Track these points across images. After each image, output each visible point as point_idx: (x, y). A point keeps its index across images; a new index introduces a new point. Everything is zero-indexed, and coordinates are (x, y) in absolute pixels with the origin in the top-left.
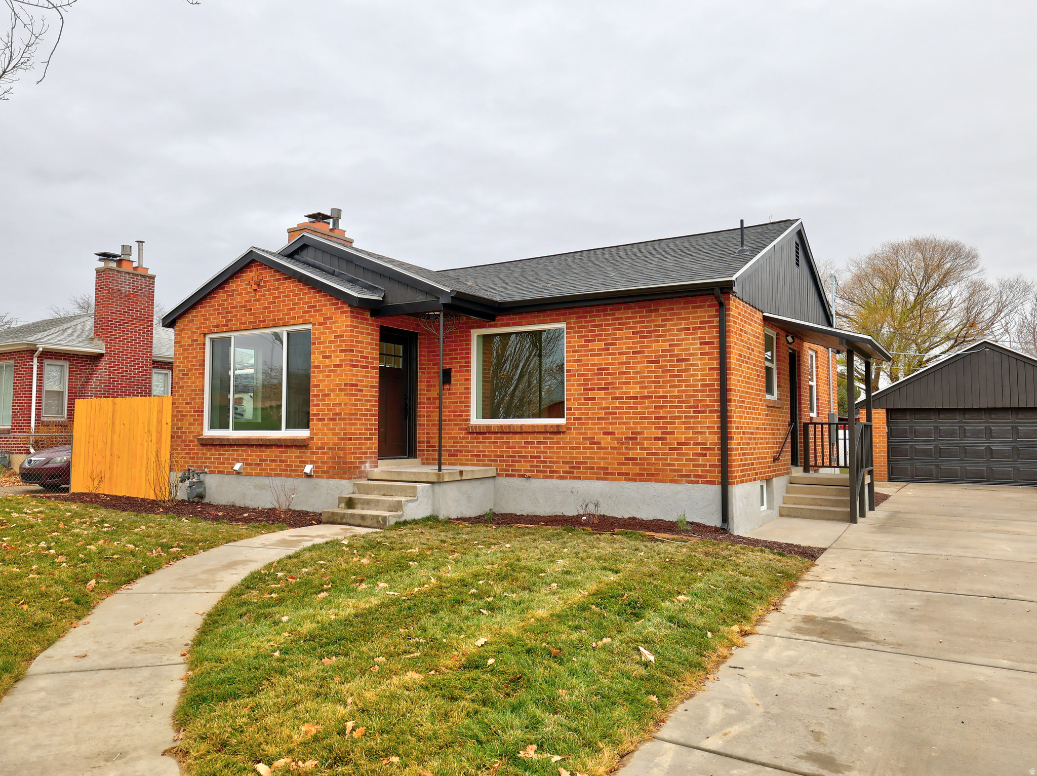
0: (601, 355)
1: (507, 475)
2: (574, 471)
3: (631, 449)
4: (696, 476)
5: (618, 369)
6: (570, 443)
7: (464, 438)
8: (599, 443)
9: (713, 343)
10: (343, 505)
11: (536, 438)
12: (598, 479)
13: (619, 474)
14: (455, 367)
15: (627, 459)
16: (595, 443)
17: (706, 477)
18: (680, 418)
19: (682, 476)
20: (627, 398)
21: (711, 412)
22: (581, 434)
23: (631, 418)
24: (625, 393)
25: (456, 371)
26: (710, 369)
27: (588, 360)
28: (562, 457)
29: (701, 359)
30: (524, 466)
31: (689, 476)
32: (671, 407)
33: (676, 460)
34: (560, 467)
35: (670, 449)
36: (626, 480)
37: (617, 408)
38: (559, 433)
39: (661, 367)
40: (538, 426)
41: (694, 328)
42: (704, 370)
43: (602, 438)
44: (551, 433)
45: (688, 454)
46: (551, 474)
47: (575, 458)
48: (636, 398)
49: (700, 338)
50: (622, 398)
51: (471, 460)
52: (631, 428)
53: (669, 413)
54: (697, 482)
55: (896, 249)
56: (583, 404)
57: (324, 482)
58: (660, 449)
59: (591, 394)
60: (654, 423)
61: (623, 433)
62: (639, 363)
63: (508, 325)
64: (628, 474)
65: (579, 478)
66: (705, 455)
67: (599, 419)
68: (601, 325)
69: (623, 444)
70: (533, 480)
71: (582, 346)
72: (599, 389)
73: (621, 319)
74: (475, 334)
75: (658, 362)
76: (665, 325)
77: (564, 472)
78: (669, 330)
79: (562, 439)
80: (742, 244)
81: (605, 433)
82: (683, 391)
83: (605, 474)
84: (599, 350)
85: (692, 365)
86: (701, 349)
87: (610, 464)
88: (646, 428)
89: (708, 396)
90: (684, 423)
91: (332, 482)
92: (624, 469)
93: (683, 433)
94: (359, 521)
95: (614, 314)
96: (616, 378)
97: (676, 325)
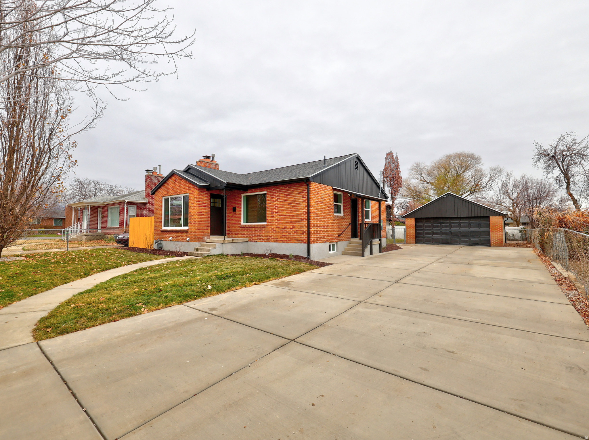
0: (276, 202)
1: (251, 241)
2: (269, 239)
3: (284, 232)
4: (301, 241)
5: (280, 206)
6: (268, 230)
7: (239, 229)
8: (275, 230)
9: (306, 197)
10: (195, 250)
11: (258, 229)
12: (275, 242)
13: (281, 240)
14: (237, 206)
15: (283, 235)
16: (274, 230)
17: (304, 241)
18: (297, 222)
19: (297, 241)
20: (283, 216)
21: (305, 220)
22: (271, 227)
23: (284, 222)
24: (283, 214)
25: (237, 208)
26: (305, 206)
27: (272, 204)
28: (265, 235)
29: (303, 203)
30: (255, 238)
31: (299, 241)
32: (295, 219)
33: (296, 236)
34: (265, 238)
35: (294, 232)
36: (283, 242)
37: (280, 219)
38: (264, 227)
39: (292, 205)
40: (259, 225)
41: (301, 193)
42: (303, 206)
43: (276, 229)
44: (263, 227)
45: (299, 234)
46: (262, 241)
47: (269, 235)
48: (285, 216)
49: (303, 196)
50: (281, 216)
51: (241, 236)
52: (284, 225)
53: (294, 220)
54: (301, 243)
55: (449, 157)
56: (271, 218)
57: (192, 243)
58: (292, 232)
59: (273, 215)
60: (290, 224)
61: (282, 227)
62: (286, 204)
63: (251, 192)
64: (283, 240)
65: (270, 242)
66: (304, 234)
67: (275, 222)
68: (276, 192)
69: (282, 230)
70: (258, 243)
71: (271, 199)
72: (275, 213)
73: (281, 190)
74: (243, 195)
75: (291, 204)
76: (293, 192)
77: (266, 240)
78: (294, 194)
79: (265, 229)
80: (325, 164)
81: (277, 227)
82: (298, 213)
83: (277, 240)
84: (275, 200)
85: (300, 205)
86: (303, 199)
87: (278, 237)
88: (288, 225)
89: (305, 215)
90: (298, 224)
91: (194, 243)
92: (282, 239)
93: (298, 227)
94: (197, 255)
95: (279, 189)
96: (280, 209)
97: (296, 192)
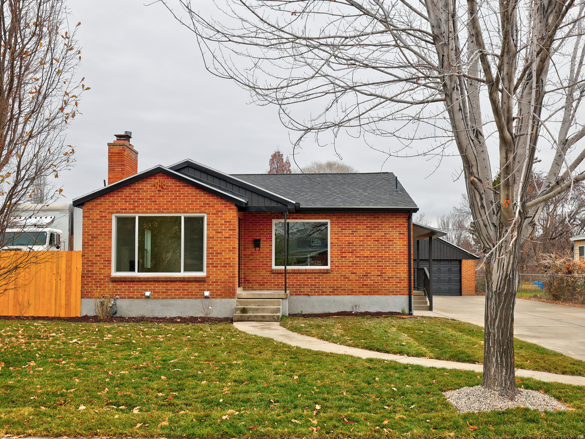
0: (350, 236)
1: (297, 294)
2: (335, 291)
3: (365, 280)
4: (396, 292)
5: (358, 243)
6: (333, 278)
7: (269, 276)
8: (349, 278)
9: (404, 234)
10: (238, 312)
11: (314, 276)
12: (348, 295)
13: (359, 292)
14: (263, 239)
15: (363, 285)
16: (347, 278)
17: (401, 292)
18: (389, 266)
19: (390, 292)
20: (363, 257)
21: (403, 264)
22: (339, 273)
23: (365, 266)
24: (362, 255)
25: (263, 241)
26: (403, 245)
27: (343, 239)
28: (328, 285)
29: (399, 241)
30: (306, 290)
31: (393, 292)
32: (385, 261)
33: (387, 285)
34: (328, 290)
35: (385, 280)
36: (362, 295)
37: (358, 261)
38: (327, 273)
39: (380, 243)
40: (316, 270)
41: (396, 227)
42: (400, 245)
43: (350, 276)
44: (322, 273)
45: (393, 282)
46: (323, 293)
47: (336, 285)
48: (368, 257)
49: (399, 231)
50: (361, 257)
51: (273, 287)
52: (366, 271)
53: (384, 264)
54: (397, 295)
56: (340, 259)
57: (218, 300)
58: (380, 280)
59: (344, 255)
60: (376, 269)
61: (361, 273)
62: (369, 241)
64: (364, 292)
65: (338, 295)
66: (401, 282)
67: (348, 266)
68: (350, 222)
69: (361, 278)
70: (312, 296)
71: (340, 232)
72: (348, 252)
73: (360, 220)
74: (275, 221)
75: (379, 241)
76: (382, 225)
77: (329, 292)
78: (384, 227)
79: (328, 276)
81: (351, 273)
82: (391, 254)
83: (352, 292)
84: (349, 234)
85: (395, 243)
86: (399, 236)
87: (354, 287)
88: (373, 271)
89: (402, 257)
90: (391, 268)
91: (225, 300)
92: (361, 290)
93: (390, 273)
95: (356, 218)
96: (358, 248)
97: (387, 225)
